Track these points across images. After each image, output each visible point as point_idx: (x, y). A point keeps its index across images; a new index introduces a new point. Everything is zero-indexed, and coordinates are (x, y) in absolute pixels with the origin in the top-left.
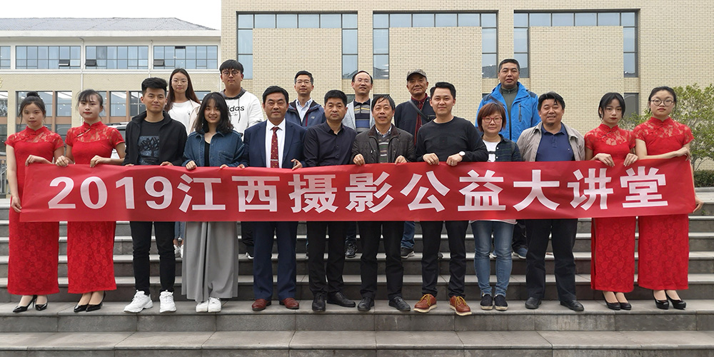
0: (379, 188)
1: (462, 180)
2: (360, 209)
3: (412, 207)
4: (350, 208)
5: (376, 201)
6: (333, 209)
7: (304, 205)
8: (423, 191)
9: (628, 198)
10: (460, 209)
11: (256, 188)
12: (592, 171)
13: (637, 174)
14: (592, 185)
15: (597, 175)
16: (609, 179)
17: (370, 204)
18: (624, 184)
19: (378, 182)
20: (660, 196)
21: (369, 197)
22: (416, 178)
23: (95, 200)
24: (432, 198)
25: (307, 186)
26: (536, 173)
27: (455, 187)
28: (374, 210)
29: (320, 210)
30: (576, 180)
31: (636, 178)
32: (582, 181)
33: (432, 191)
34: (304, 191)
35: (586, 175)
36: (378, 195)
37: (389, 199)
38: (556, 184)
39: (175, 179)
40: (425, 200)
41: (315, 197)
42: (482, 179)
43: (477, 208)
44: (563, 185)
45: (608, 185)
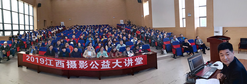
0: (85, 64)
1: (102, 62)
2: (82, 68)
3: (92, 68)
4: (80, 68)
5: (85, 67)
6: (76, 68)
7: (70, 67)
8: (94, 65)
9: (136, 63)
10: (101, 68)
11: (60, 63)
12: (129, 59)
13: (138, 58)
14: (129, 62)
15: (130, 60)
16: (132, 60)
17: (84, 67)
18: (135, 61)
19: (85, 63)
20: (142, 62)
21: (84, 66)
22: (92, 62)
23: (33, 60)
24: (96, 66)
25: (70, 63)
26: (117, 60)
27: (100, 64)
28: (85, 68)
29: (73, 68)
30: (125, 61)
31: (138, 59)
32: (127, 61)
33: (96, 65)
34: (70, 64)
35: (127, 60)
36: (85, 65)
37: (87, 66)
38: (121, 62)
39: (45, 59)
40: (94, 67)
41: (72, 66)
42: (106, 62)
43: (105, 68)
44: (123, 62)
45: (132, 61)
